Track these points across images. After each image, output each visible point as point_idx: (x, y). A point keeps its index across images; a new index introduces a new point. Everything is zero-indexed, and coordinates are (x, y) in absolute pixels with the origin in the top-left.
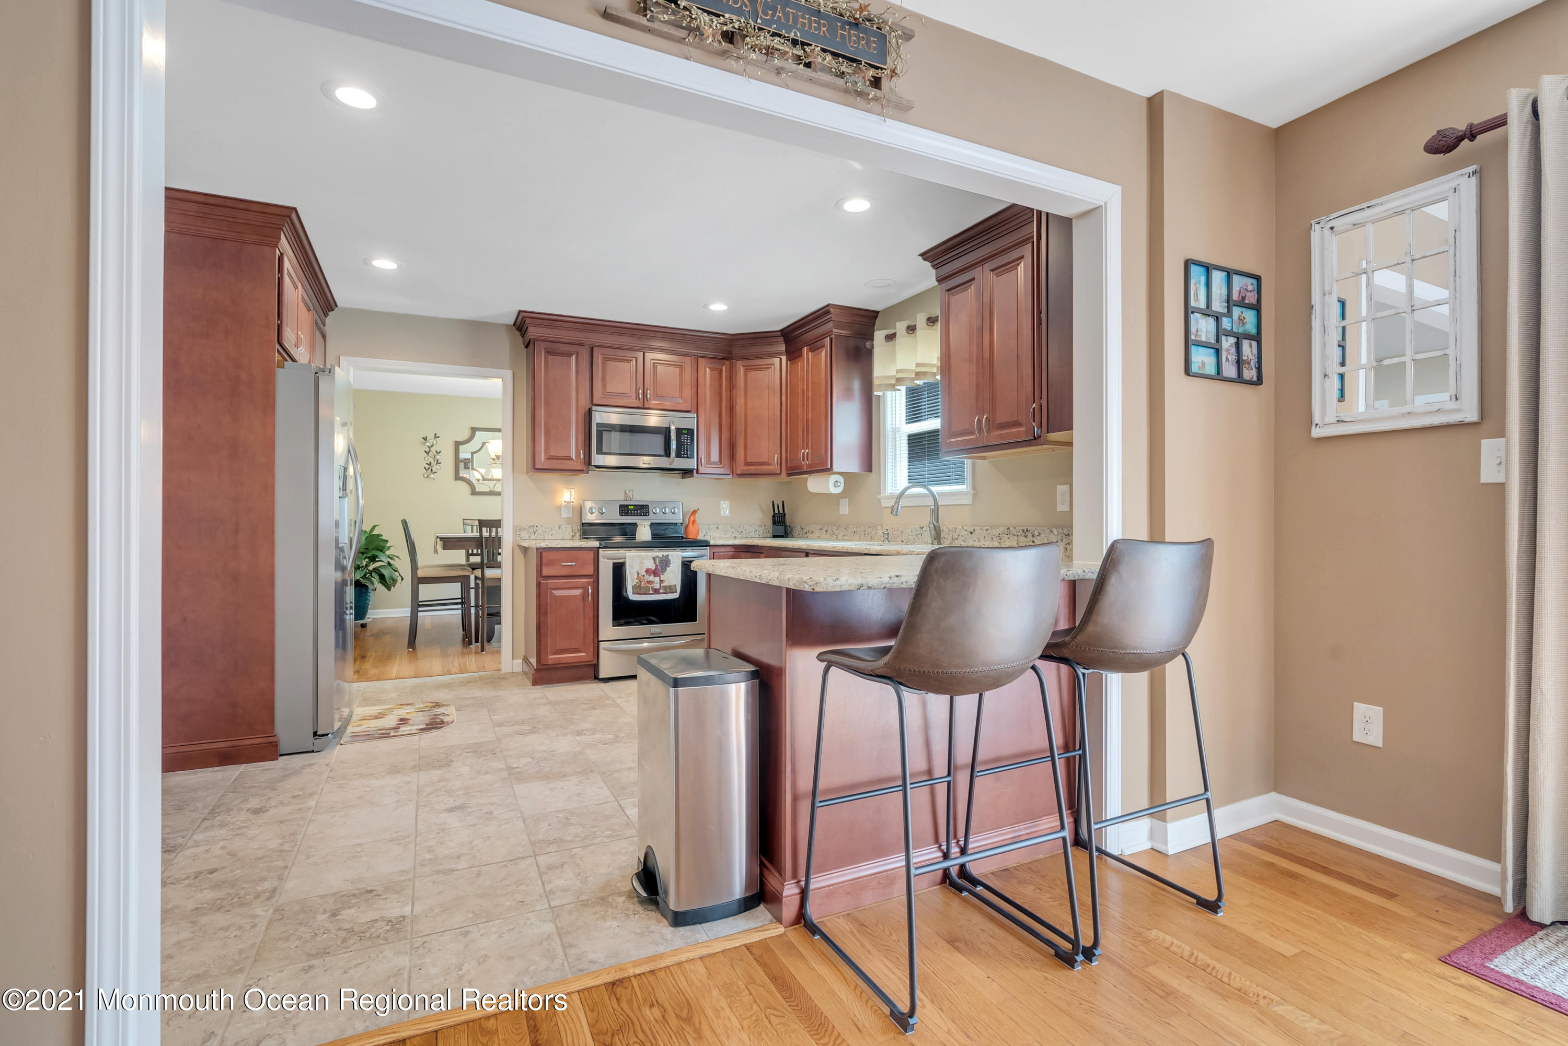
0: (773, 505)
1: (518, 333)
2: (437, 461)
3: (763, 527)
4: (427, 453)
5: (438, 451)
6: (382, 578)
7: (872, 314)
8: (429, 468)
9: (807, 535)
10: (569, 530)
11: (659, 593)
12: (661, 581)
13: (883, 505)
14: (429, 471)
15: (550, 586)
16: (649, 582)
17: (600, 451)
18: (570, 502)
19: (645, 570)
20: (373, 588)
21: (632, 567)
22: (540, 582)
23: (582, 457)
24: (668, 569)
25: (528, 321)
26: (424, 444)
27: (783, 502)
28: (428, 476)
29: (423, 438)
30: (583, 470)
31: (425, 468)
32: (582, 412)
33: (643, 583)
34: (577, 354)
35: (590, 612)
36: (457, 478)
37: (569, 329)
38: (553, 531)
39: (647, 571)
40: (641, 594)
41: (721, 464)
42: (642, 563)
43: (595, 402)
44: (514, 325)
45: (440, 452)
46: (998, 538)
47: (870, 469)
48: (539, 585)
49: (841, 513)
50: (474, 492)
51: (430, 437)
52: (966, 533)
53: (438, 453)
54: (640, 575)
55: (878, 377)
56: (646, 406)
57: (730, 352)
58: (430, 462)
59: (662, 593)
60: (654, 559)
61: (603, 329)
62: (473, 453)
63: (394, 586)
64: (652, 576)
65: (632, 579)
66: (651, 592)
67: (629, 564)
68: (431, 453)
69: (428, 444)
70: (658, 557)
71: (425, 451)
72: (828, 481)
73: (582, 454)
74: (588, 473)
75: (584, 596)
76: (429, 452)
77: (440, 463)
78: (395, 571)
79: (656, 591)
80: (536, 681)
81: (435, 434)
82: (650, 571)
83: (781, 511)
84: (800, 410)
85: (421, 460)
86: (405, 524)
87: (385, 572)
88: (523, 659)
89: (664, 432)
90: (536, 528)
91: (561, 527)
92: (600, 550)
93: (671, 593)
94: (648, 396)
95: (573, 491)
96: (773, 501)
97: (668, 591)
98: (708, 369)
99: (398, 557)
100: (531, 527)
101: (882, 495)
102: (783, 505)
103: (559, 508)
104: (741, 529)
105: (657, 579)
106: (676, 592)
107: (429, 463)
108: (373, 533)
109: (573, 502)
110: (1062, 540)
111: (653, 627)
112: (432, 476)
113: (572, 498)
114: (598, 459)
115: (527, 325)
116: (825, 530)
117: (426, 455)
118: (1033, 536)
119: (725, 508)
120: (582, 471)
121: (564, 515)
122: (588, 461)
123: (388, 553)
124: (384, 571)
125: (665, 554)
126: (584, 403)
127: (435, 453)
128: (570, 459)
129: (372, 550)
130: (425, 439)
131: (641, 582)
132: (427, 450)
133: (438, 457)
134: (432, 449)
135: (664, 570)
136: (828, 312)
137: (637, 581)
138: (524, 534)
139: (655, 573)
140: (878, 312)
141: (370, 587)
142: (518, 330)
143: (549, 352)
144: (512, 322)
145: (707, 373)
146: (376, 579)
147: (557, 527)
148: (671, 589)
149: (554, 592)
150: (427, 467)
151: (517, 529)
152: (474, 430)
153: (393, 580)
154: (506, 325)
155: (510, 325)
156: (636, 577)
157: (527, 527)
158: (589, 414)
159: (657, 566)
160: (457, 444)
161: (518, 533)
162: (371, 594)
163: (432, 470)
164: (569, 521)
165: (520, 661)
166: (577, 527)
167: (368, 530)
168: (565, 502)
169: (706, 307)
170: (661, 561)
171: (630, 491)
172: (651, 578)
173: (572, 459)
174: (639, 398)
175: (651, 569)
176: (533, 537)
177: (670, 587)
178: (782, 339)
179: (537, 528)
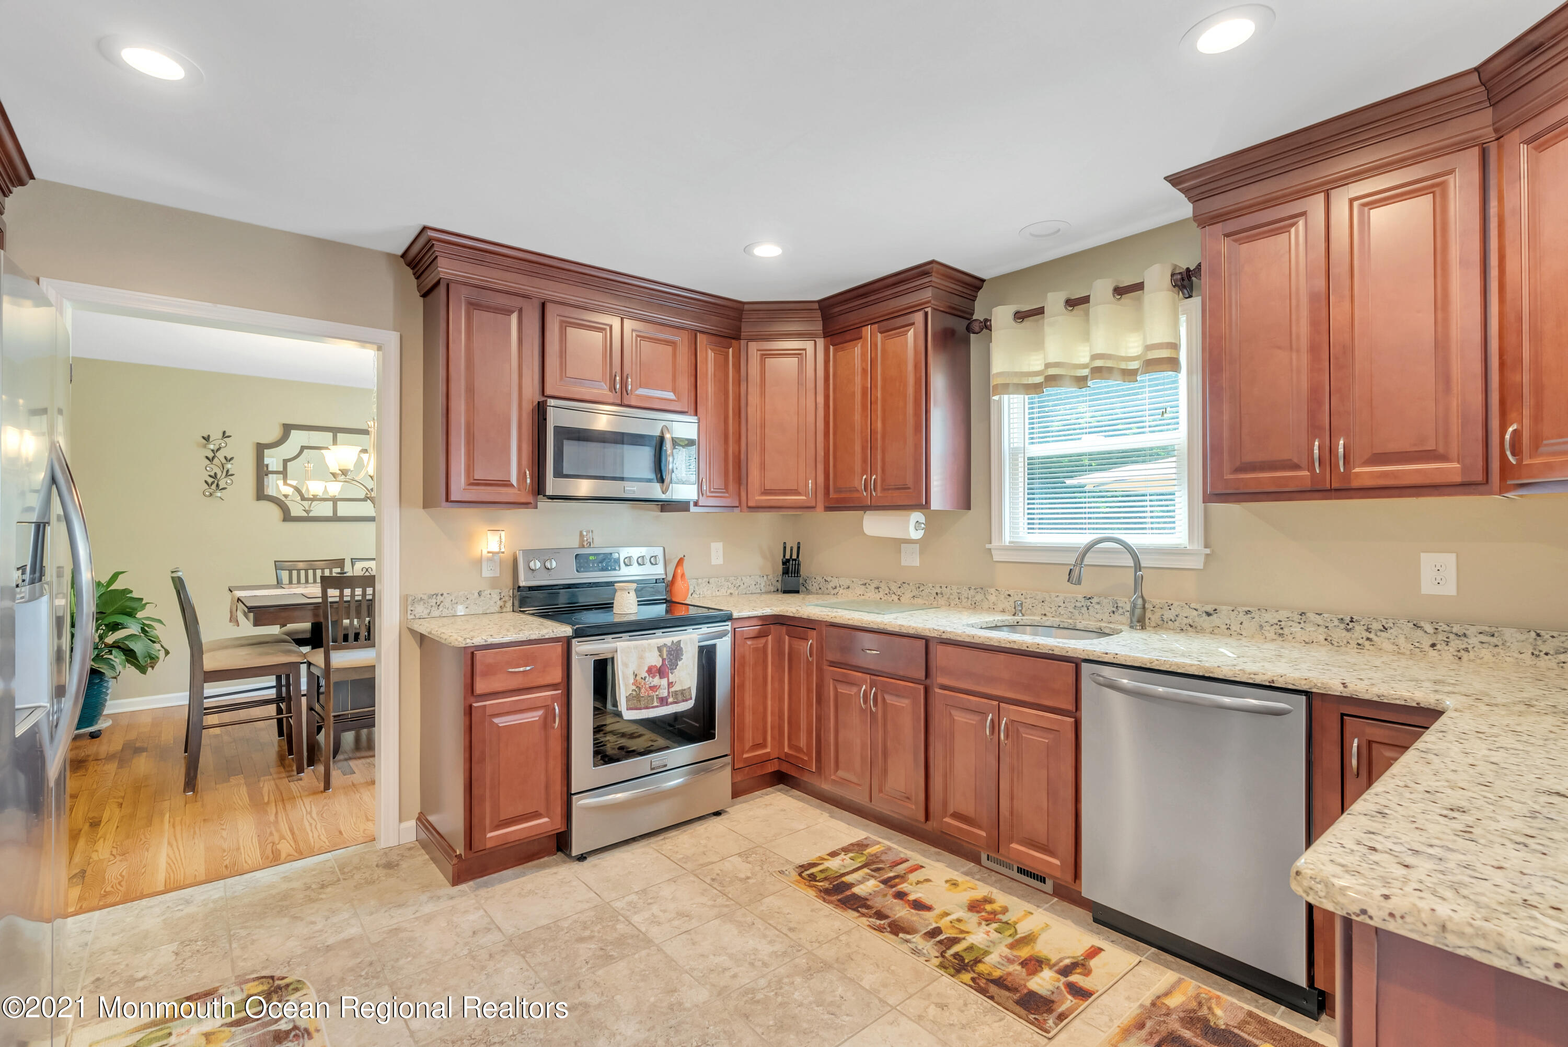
0: (785, 548)
1: (409, 271)
2: (228, 471)
3: (765, 577)
4: (211, 460)
5: (229, 458)
6: (130, 655)
7: (978, 283)
8: (213, 483)
9: (835, 591)
10: (496, 597)
11: (667, 704)
12: (670, 684)
13: (996, 558)
14: (214, 486)
15: (489, 712)
16: (654, 688)
17: (559, 473)
18: (498, 553)
19: (646, 669)
20: (114, 675)
21: (626, 665)
22: (471, 706)
23: (528, 481)
24: (679, 663)
25: (438, 246)
26: (205, 446)
27: (799, 543)
28: (211, 495)
29: (204, 438)
30: (531, 503)
31: (206, 482)
32: (528, 407)
33: (643, 691)
34: (520, 311)
35: (556, 747)
36: (261, 495)
37: (507, 269)
38: (468, 602)
39: (650, 671)
40: (640, 709)
41: (727, 493)
42: (641, 658)
43: (548, 392)
44: (403, 256)
45: (232, 459)
46: (1277, 627)
47: (966, 503)
48: (469, 711)
49: (903, 563)
50: (287, 517)
51: (216, 435)
52: (1195, 613)
53: (228, 460)
54: (638, 678)
55: (998, 374)
56: (626, 402)
57: (739, 330)
58: (215, 474)
59: (671, 703)
60: (660, 649)
61: (563, 275)
62: (285, 462)
63: (153, 667)
64: (658, 677)
65: (626, 685)
66: (655, 704)
67: (622, 661)
68: (216, 460)
69: (212, 447)
70: (665, 645)
71: (207, 458)
72: (909, 521)
73: (528, 476)
74: (536, 507)
75: (546, 722)
76: (213, 458)
77: (232, 475)
78: (154, 642)
79: (663, 701)
80: (459, 877)
81: (224, 433)
82: (654, 670)
83: (794, 557)
84: (857, 417)
85: (200, 471)
86: (179, 585)
87: (138, 647)
88: (419, 819)
89: (654, 443)
90: (440, 598)
91: (483, 594)
92: (574, 641)
93: (684, 701)
94: (630, 387)
95: (503, 534)
96: (785, 543)
97: (680, 698)
98: (710, 351)
99: (160, 621)
100: (430, 597)
101: (995, 543)
102: (799, 548)
103: (479, 562)
104: (738, 582)
105: (664, 682)
106: (691, 699)
107: (212, 474)
108: (113, 587)
109: (503, 553)
110: (1447, 643)
111: (654, 757)
112: (219, 494)
113: (502, 547)
114: (552, 485)
115: (437, 254)
116: (873, 585)
117: (208, 462)
118: (1368, 630)
119: (717, 553)
120: (526, 505)
121: (487, 573)
122: (539, 488)
123: (139, 615)
124: (132, 645)
125: (676, 639)
126: (531, 394)
127: (224, 461)
128: (507, 484)
129: (114, 613)
130: (207, 439)
131: (640, 689)
132: (211, 455)
133: (229, 466)
134: (217, 454)
135: (674, 666)
136: (926, 274)
137: (634, 687)
138: (420, 610)
139: (661, 672)
140: (983, 281)
141: (108, 673)
142: (409, 265)
143: (473, 305)
144: (400, 252)
145: (709, 357)
146: (117, 658)
147: (476, 594)
148: (682, 696)
149: (496, 720)
150: (210, 480)
151: (407, 602)
152: (287, 429)
153: (151, 658)
154: (390, 256)
155: (394, 256)
156: (632, 681)
157: (425, 597)
158: (540, 411)
159: (664, 660)
160: (260, 449)
161: (410, 608)
162: (110, 684)
163: (218, 485)
164: (494, 583)
165: (412, 823)
166: (508, 592)
167: (104, 580)
168: (489, 552)
169: (747, 249)
170: (669, 653)
171: (588, 532)
172: (656, 681)
173: (512, 485)
174: (615, 389)
175: (655, 666)
176: (436, 613)
177: (682, 692)
178: (819, 314)
179: (442, 598)
